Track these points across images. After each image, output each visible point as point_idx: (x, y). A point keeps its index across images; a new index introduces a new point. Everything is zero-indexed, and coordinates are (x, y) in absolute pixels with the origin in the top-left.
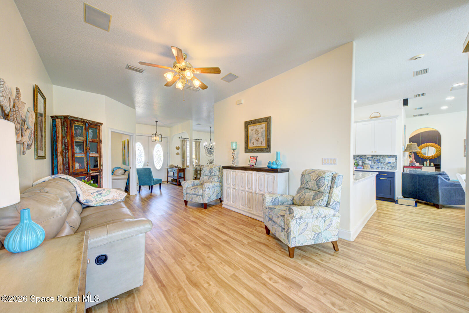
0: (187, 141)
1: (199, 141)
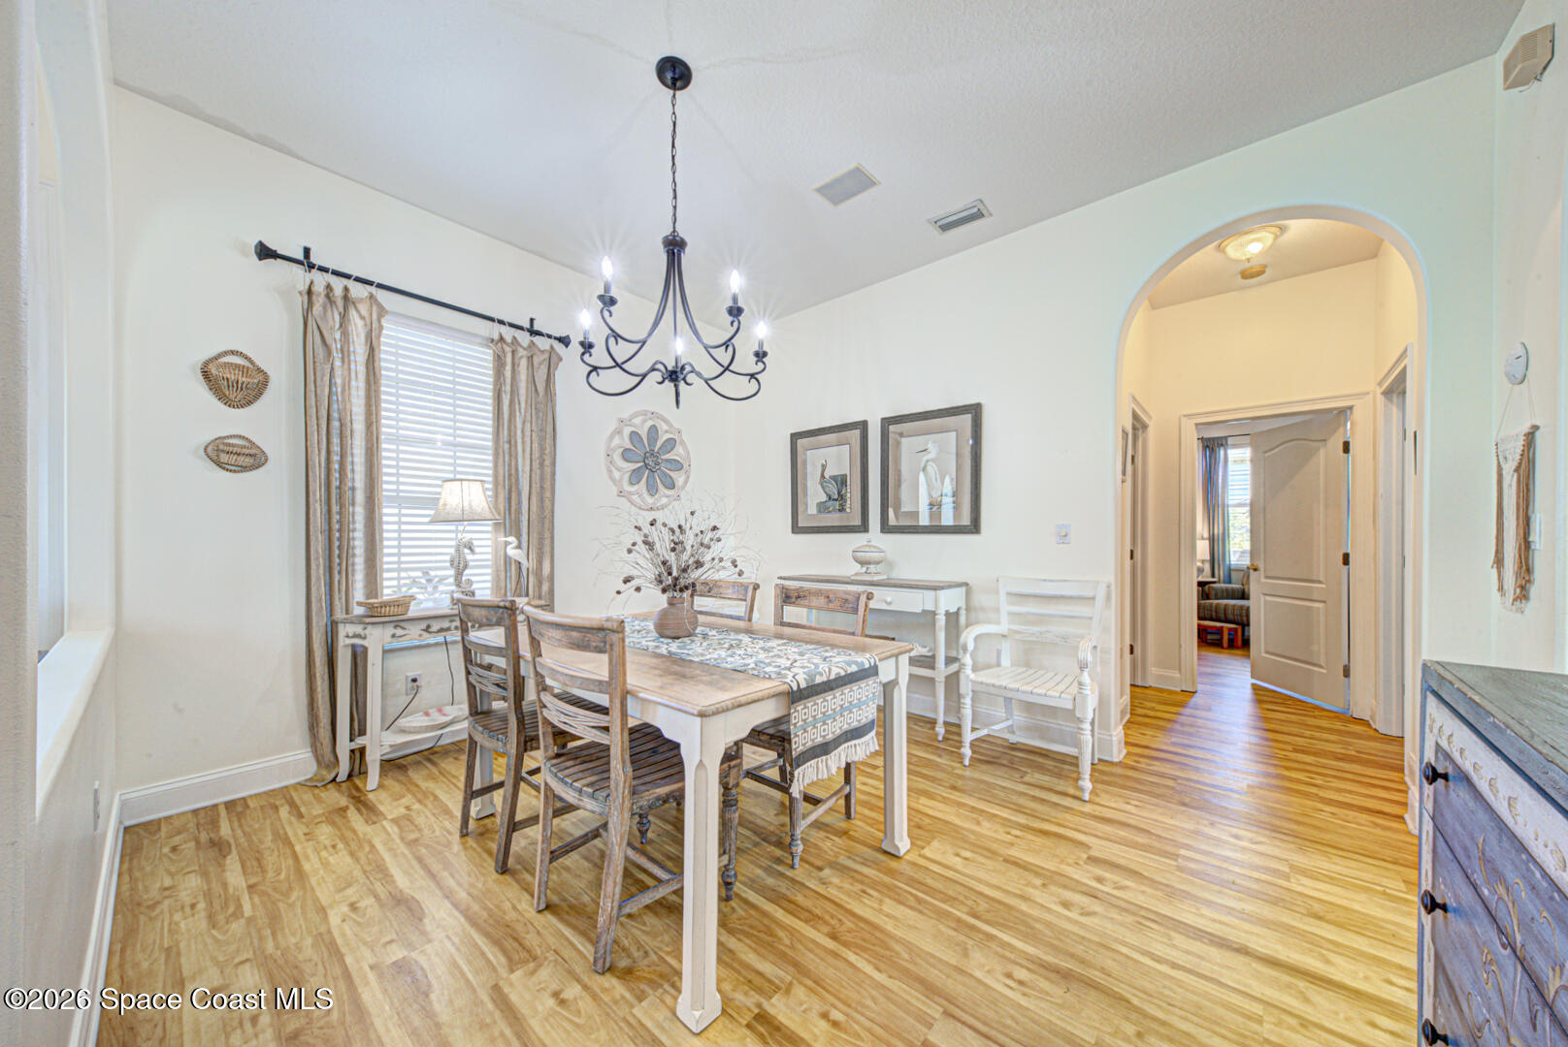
0: (382, 311)
1: (542, 343)
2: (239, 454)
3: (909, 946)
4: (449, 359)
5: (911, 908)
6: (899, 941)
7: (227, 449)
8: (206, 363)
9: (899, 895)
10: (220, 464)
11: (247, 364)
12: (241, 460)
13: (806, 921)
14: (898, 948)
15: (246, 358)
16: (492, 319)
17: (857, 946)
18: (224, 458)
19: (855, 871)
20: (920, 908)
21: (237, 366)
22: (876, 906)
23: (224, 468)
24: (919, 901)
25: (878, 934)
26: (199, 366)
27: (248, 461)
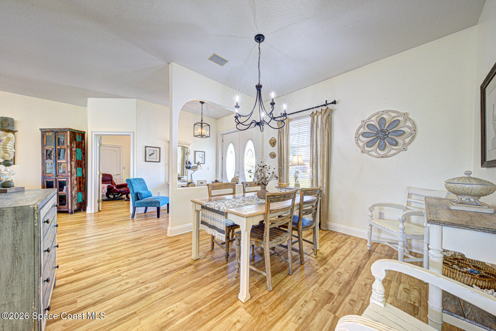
3: (196, 291)
4: (298, 125)
5: (211, 295)
6: (199, 289)
9: (218, 293)
11: (274, 139)
13: (214, 273)
14: (197, 288)
16: (311, 109)
17: (201, 281)
19: (233, 285)
20: (211, 297)
22: (215, 287)
23: (272, 158)
24: (213, 298)
25: (203, 285)
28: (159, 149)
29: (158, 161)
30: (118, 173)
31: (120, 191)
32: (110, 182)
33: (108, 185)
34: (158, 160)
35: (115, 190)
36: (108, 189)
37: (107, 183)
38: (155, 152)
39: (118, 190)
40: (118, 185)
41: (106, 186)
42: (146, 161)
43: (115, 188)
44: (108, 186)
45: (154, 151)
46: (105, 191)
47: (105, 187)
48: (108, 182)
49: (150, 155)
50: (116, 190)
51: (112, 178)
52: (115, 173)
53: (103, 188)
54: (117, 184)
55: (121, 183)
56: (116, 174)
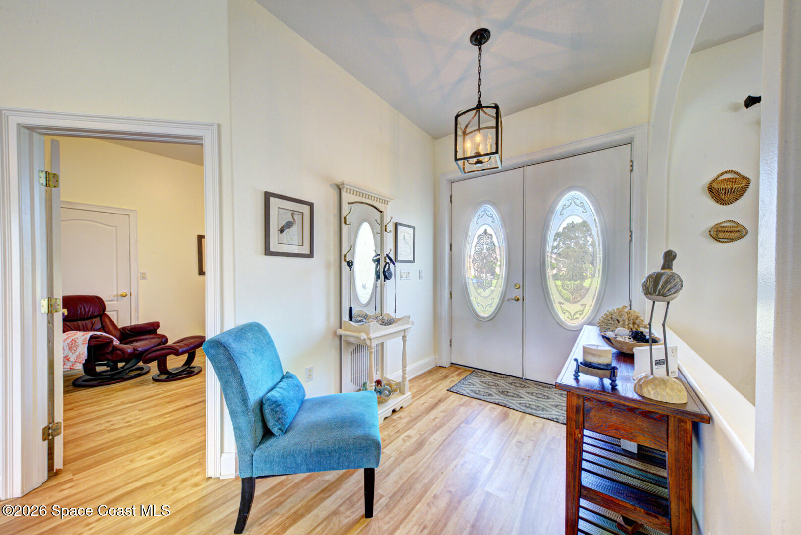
2: (732, 232)
7: (723, 229)
8: (711, 184)
10: (717, 239)
11: (736, 176)
12: (732, 235)
15: (735, 173)
18: (721, 235)
21: (729, 180)
23: (719, 241)
26: (707, 185)
27: (737, 235)
28: (308, 207)
29: (308, 252)
30: (122, 291)
31: (135, 350)
32: (97, 320)
33: (91, 333)
34: (306, 251)
35: (115, 348)
36: (89, 348)
37: (85, 329)
38: (295, 216)
39: (129, 348)
40: (124, 329)
41: (82, 338)
42: (268, 252)
43: (116, 342)
44: (92, 338)
45: (293, 215)
46: (78, 357)
47: (80, 342)
48: (88, 322)
49: (282, 231)
50: (122, 350)
51: (104, 309)
52: (115, 293)
53: (73, 346)
54: (120, 327)
55: (134, 323)
56: (118, 295)
